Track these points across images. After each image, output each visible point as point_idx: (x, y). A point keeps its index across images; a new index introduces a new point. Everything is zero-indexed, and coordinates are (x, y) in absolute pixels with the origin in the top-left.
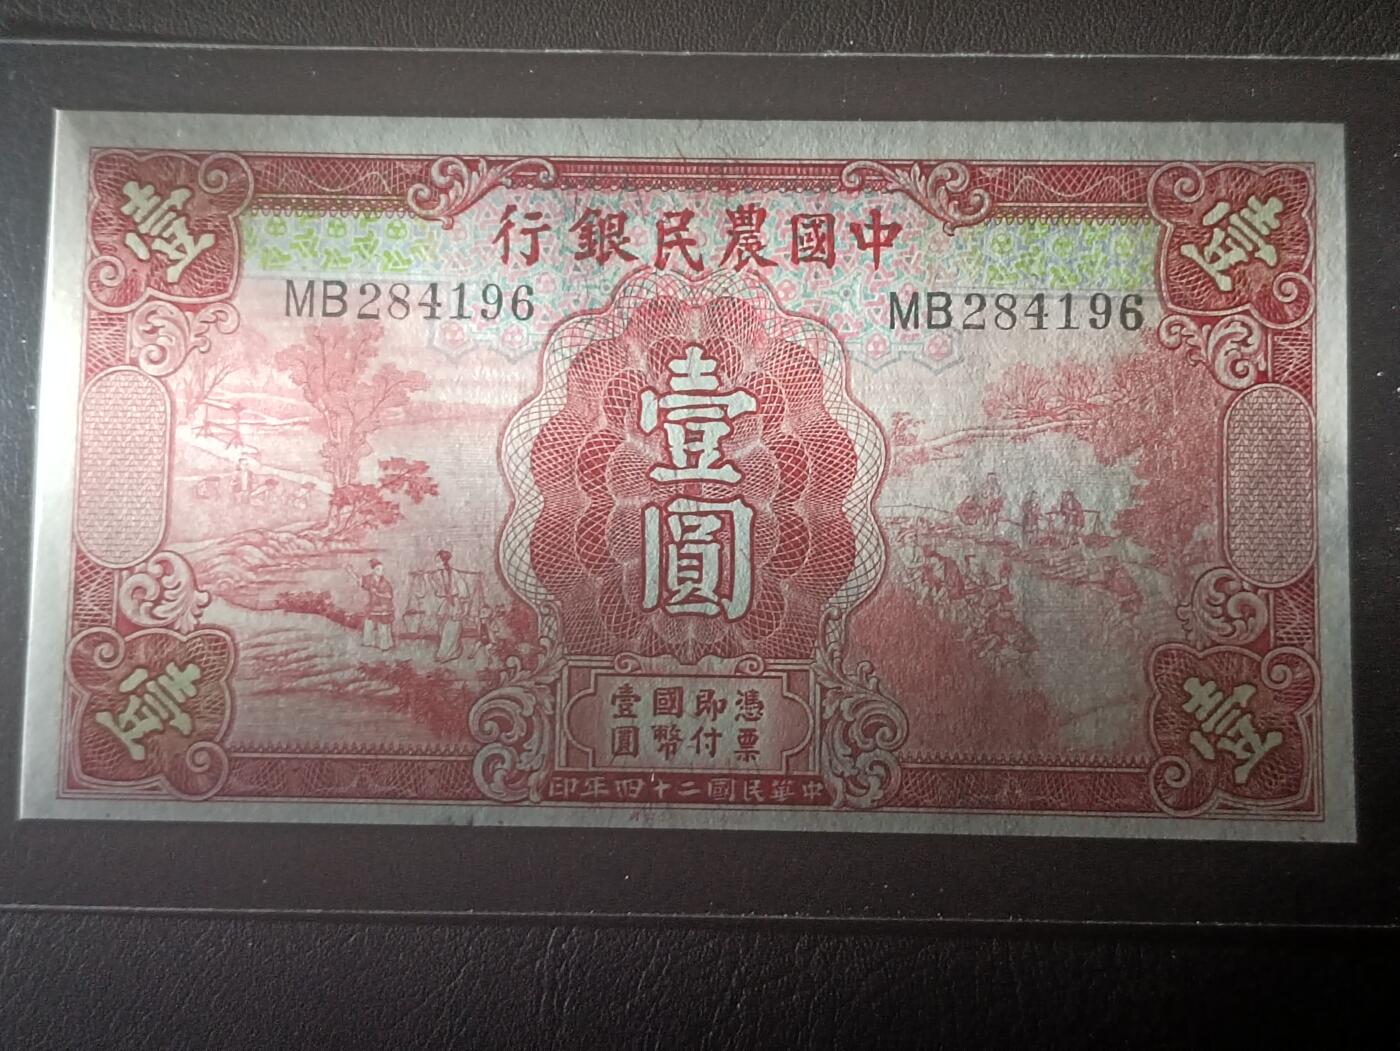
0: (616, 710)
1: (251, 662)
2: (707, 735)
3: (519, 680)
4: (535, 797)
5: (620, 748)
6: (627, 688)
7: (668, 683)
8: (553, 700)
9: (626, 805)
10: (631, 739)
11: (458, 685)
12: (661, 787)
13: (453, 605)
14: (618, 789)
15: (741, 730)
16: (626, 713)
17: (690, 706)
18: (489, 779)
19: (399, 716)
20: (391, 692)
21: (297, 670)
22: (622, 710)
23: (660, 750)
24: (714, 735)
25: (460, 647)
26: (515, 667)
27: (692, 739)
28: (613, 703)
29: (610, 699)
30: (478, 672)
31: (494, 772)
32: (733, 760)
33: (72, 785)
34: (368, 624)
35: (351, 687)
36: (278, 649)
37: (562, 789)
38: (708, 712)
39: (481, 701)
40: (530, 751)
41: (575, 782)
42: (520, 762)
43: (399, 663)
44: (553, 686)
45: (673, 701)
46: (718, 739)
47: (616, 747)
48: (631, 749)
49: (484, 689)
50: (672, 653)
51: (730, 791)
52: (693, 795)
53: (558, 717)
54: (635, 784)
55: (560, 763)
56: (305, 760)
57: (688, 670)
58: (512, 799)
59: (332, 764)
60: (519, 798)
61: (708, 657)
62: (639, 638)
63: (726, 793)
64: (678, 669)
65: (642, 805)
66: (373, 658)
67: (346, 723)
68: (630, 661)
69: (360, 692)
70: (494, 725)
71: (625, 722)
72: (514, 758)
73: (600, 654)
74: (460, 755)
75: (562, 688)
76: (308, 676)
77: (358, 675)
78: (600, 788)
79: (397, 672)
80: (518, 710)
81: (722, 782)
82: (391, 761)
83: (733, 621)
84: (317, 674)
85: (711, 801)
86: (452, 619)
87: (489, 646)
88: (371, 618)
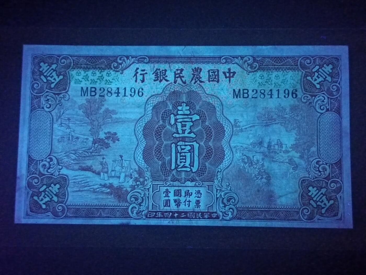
0: (164, 195)
1: (72, 184)
2: (187, 202)
3: (140, 188)
4: (144, 217)
5: (166, 205)
6: (167, 190)
7: (177, 188)
8: (148, 193)
9: (167, 219)
10: (168, 203)
11: (125, 189)
12: (176, 215)
13: (123, 168)
14: (165, 215)
15: (196, 200)
17: (183, 194)
18: (132, 213)
19: (110, 197)
20: (107, 191)
21: (84, 185)
22: (166, 195)
23: (176, 205)
24: (189, 201)
25: (125, 179)
26: (139, 184)
27: (184, 202)
28: (164, 193)
30: (130, 186)
31: (134, 211)
32: (194, 208)
33: (27, 215)
34: (102, 174)
35: (98, 190)
36: (79, 180)
37: (151, 215)
38: (188, 196)
39: (131, 193)
40: (143, 206)
41: (154, 213)
42: (140, 208)
43: (110, 184)
44: (148, 189)
45: (179, 193)
48: (168, 205)
49: (131, 190)
50: (178, 181)
52: (184, 217)
53: (150, 197)
54: (169, 214)
55: (150, 209)
56: (86, 208)
57: (183, 185)
58: (139, 218)
59: (93, 209)
60: (140, 218)
61: (188, 182)
62: (170, 177)
63: (192, 216)
64: (180, 184)
65: (171, 219)
66: (103, 182)
67: (96, 199)
68: (168, 183)
69: (100, 191)
70: (133, 199)
71: (167, 198)
72: (139, 207)
73: (160, 181)
74: (125, 207)
75: (151, 190)
76: (87, 187)
77: (99, 187)
78: (160, 215)
79: (109, 186)
80: (140, 195)
81: (191, 213)
82: (108, 208)
83: (195, 172)
84: (89, 186)
85: (189, 218)
86: (123, 172)
87: (132, 179)
88: (103, 172)
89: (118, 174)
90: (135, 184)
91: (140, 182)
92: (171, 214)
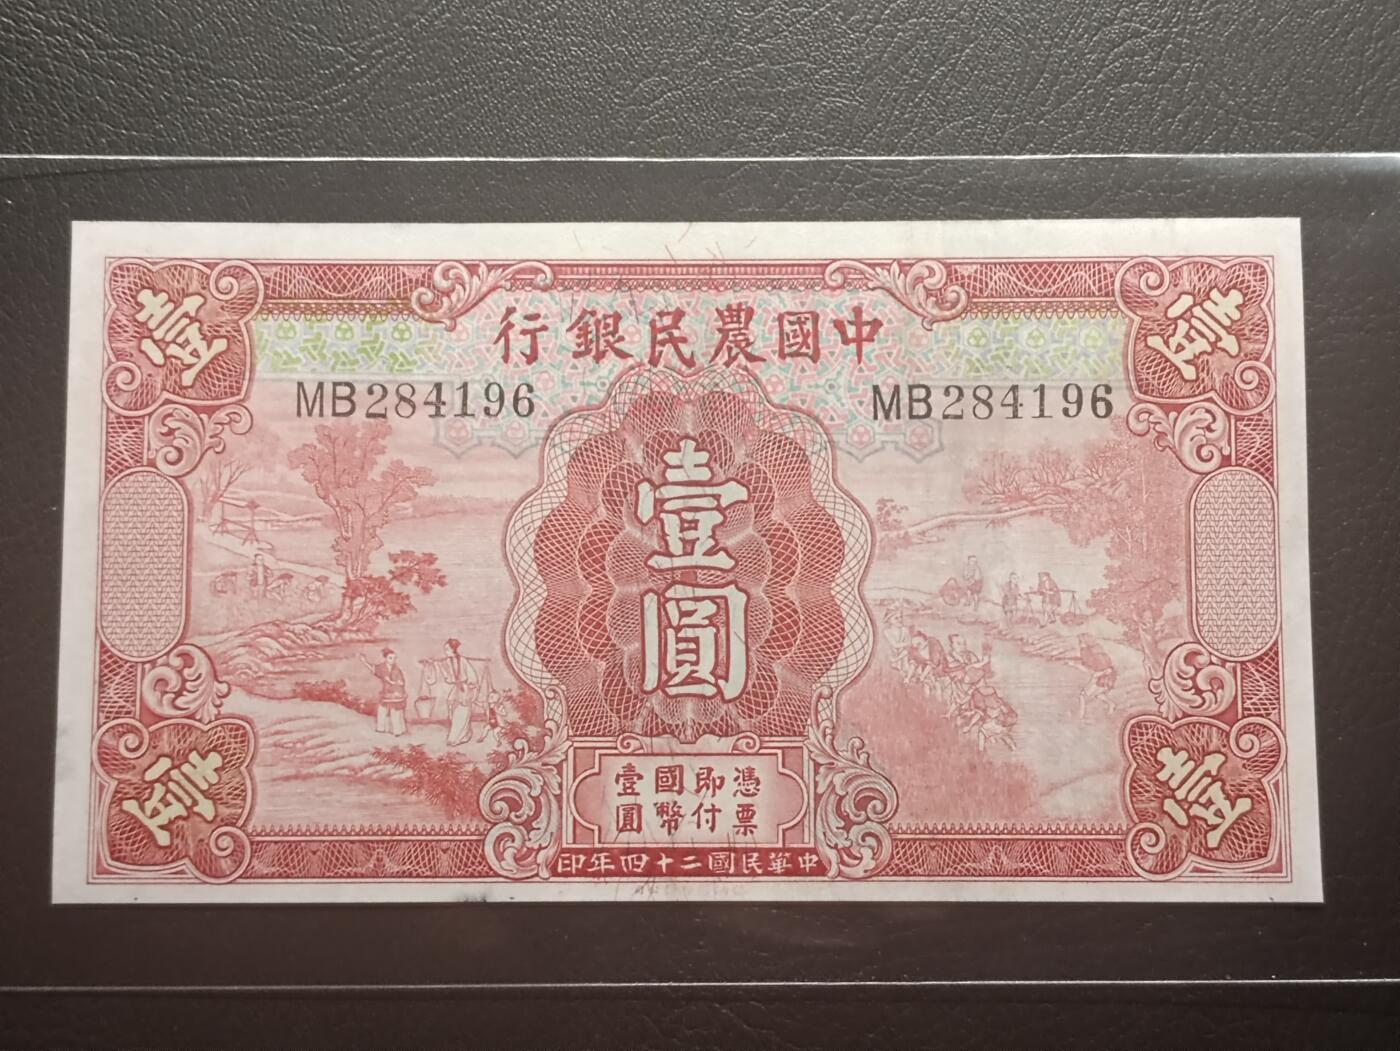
0: (620, 788)
1: (269, 750)
2: (707, 811)
3: (527, 762)
4: (545, 873)
5: (625, 825)
6: (630, 768)
7: (666, 761)
8: (559, 780)
9: (631, 879)
10: (635, 816)
11: (470, 768)
12: (664, 862)
13: (462, 690)
14: (623, 863)
15: (739, 806)
16: (629, 791)
17: (690, 782)
18: (500, 857)
19: (414, 798)
20: (403, 776)
21: (315, 756)
22: (625, 789)
23: (663, 826)
24: (714, 810)
25: (470, 730)
26: (523, 750)
27: (693, 814)
28: (617, 781)
29: (615, 777)
30: (488, 755)
31: (505, 850)
32: (731, 835)
33: (101, 871)
34: (382, 711)
35: (367, 772)
36: (295, 736)
37: (570, 865)
38: (708, 788)
39: (492, 781)
40: (539, 829)
41: (582, 858)
42: (530, 840)
43: (413, 748)
44: (559, 767)
45: (674, 778)
46: (717, 814)
47: (621, 823)
48: (635, 826)
49: (493, 771)
50: (672, 733)
51: (730, 864)
52: (694, 869)
53: (565, 796)
54: (639, 859)
55: (567, 840)
56: (324, 842)
57: (687, 748)
58: (524, 875)
59: (350, 846)
60: (529, 874)
61: (707, 736)
62: (640, 719)
63: (726, 866)
64: (678, 748)
65: (646, 879)
66: (386, 743)
67: (363, 806)
68: (632, 742)
69: (375, 776)
70: (504, 805)
71: (629, 800)
72: (523, 836)
73: (603, 735)
74: (472, 834)
75: (568, 768)
76: (326, 761)
77: (373, 760)
78: (606, 864)
79: (410, 756)
80: (526, 790)
81: (722, 855)
82: (406, 841)
83: (730, 701)
84: (334, 760)
85: (713, 874)
86: (461, 704)
87: (497, 730)
88: (384, 704)
89: (441, 712)
90: (510, 749)
91: (527, 741)
92: (645, 858)
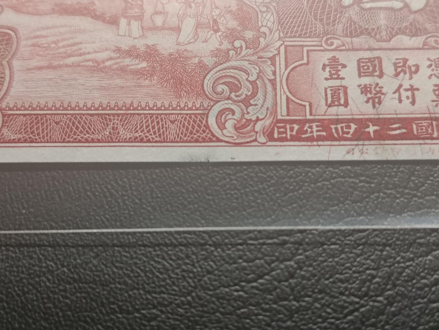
0: (327, 75)
1: (29, 49)
2: (406, 90)
3: (244, 56)
4: (262, 139)
5: (333, 102)
6: (334, 59)
7: (367, 55)
8: (273, 68)
9: (342, 143)
10: (342, 95)
11: (196, 60)
12: (371, 129)
13: (190, 7)
14: (334, 131)
15: (436, 85)
16: (335, 76)
17: (388, 69)
18: (222, 127)
19: (147, 82)
20: (139, 67)
21: (66, 53)
22: (331, 75)
23: (367, 102)
24: (412, 89)
25: (196, 33)
26: (241, 47)
27: (395, 93)
28: (324, 68)
29: (321, 66)
30: (212, 51)
31: (226, 121)
32: (431, 108)
34: (123, 22)
35: (108, 63)
36: (50, 39)
37: (285, 132)
38: (405, 73)
39: (215, 70)
40: (256, 105)
41: (296, 127)
42: (248, 113)
43: (148, 46)
44: (273, 59)
45: (374, 67)
46: (416, 92)
47: (329, 100)
48: (342, 102)
49: (216, 63)
50: (369, 34)
51: (433, 130)
52: (399, 134)
53: (278, 80)
54: (349, 127)
55: (282, 113)
56: (66, 114)
57: (384, 45)
58: (242, 141)
59: (89, 118)
60: (248, 140)
61: (399, 36)
62: (341, 26)
63: (430, 131)
64: (376, 45)
65: (356, 143)
66: (125, 44)
67: (102, 88)
68: (335, 41)
69: (115, 67)
70: (225, 87)
71: (337, 83)
72: (242, 110)
73: (310, 37)
74: (197, 109)
75: (281, 61)
76: (73, 56)
77: (113, 55)
78: (317, 131)
79: (146, 52)
80: (245, 76)
81: (425, 123)
82: (139, 114)
83: (416, 12)
84: (81, 55)
85: (418, 138)
86: (190, 16)
87: (219, 34)
88: (126, 17)
89: (173, 21)
90: (230, 47)
91: (244, 40)
92: (353, 126)
